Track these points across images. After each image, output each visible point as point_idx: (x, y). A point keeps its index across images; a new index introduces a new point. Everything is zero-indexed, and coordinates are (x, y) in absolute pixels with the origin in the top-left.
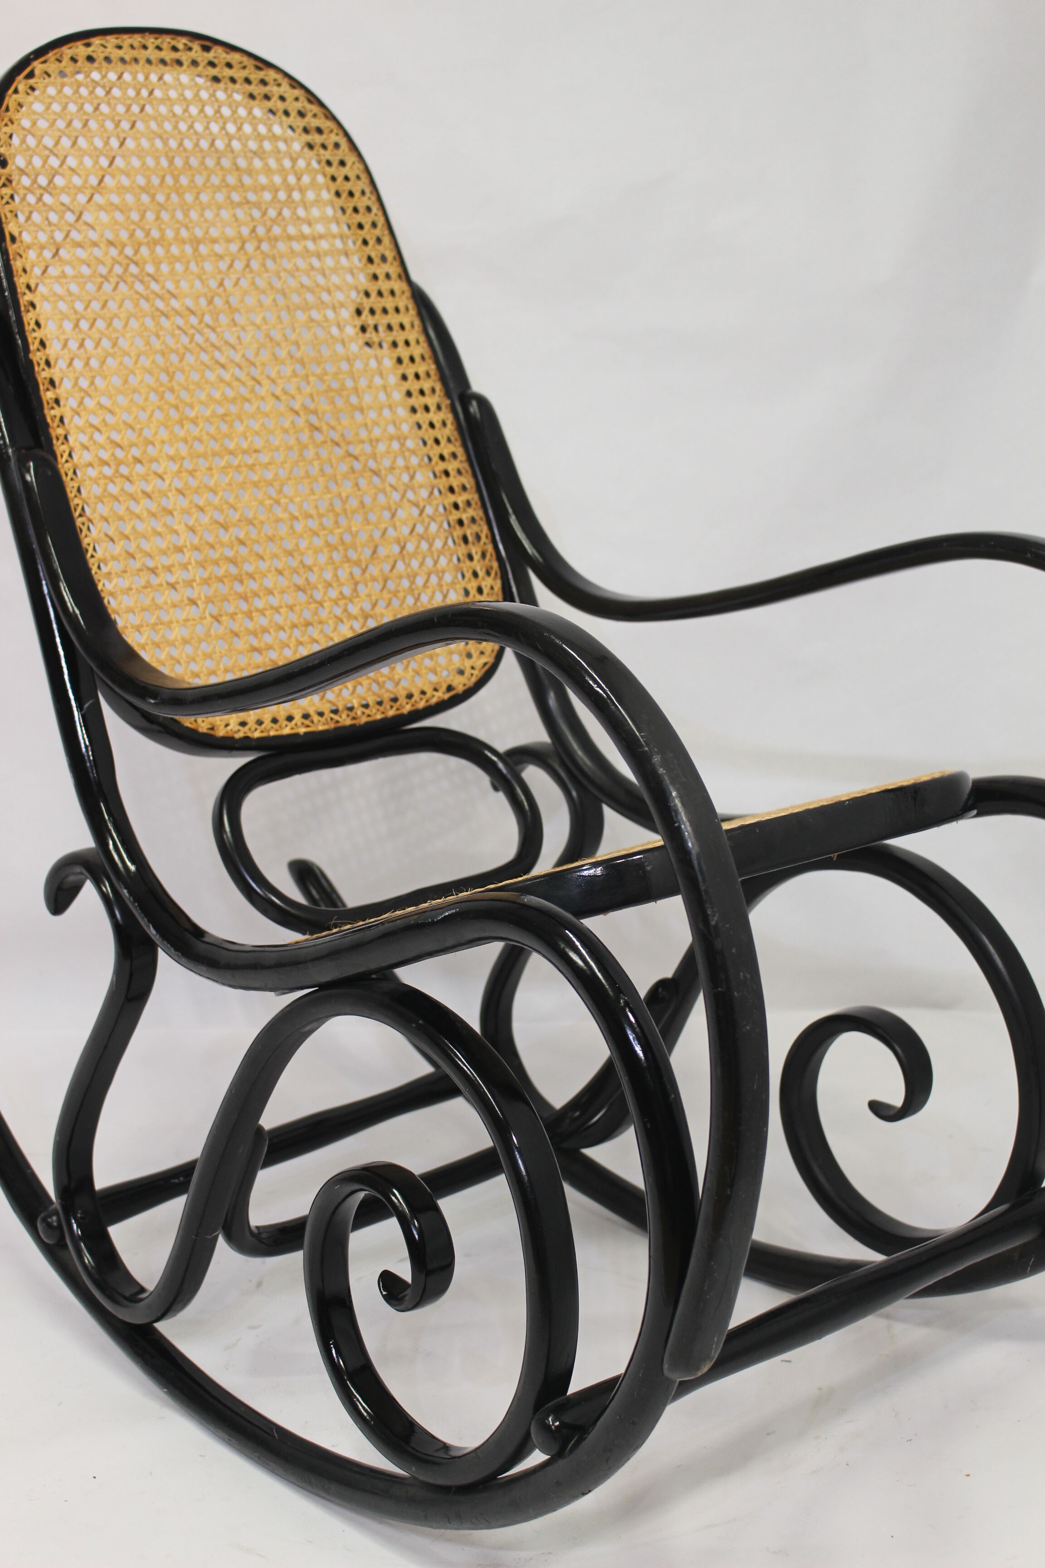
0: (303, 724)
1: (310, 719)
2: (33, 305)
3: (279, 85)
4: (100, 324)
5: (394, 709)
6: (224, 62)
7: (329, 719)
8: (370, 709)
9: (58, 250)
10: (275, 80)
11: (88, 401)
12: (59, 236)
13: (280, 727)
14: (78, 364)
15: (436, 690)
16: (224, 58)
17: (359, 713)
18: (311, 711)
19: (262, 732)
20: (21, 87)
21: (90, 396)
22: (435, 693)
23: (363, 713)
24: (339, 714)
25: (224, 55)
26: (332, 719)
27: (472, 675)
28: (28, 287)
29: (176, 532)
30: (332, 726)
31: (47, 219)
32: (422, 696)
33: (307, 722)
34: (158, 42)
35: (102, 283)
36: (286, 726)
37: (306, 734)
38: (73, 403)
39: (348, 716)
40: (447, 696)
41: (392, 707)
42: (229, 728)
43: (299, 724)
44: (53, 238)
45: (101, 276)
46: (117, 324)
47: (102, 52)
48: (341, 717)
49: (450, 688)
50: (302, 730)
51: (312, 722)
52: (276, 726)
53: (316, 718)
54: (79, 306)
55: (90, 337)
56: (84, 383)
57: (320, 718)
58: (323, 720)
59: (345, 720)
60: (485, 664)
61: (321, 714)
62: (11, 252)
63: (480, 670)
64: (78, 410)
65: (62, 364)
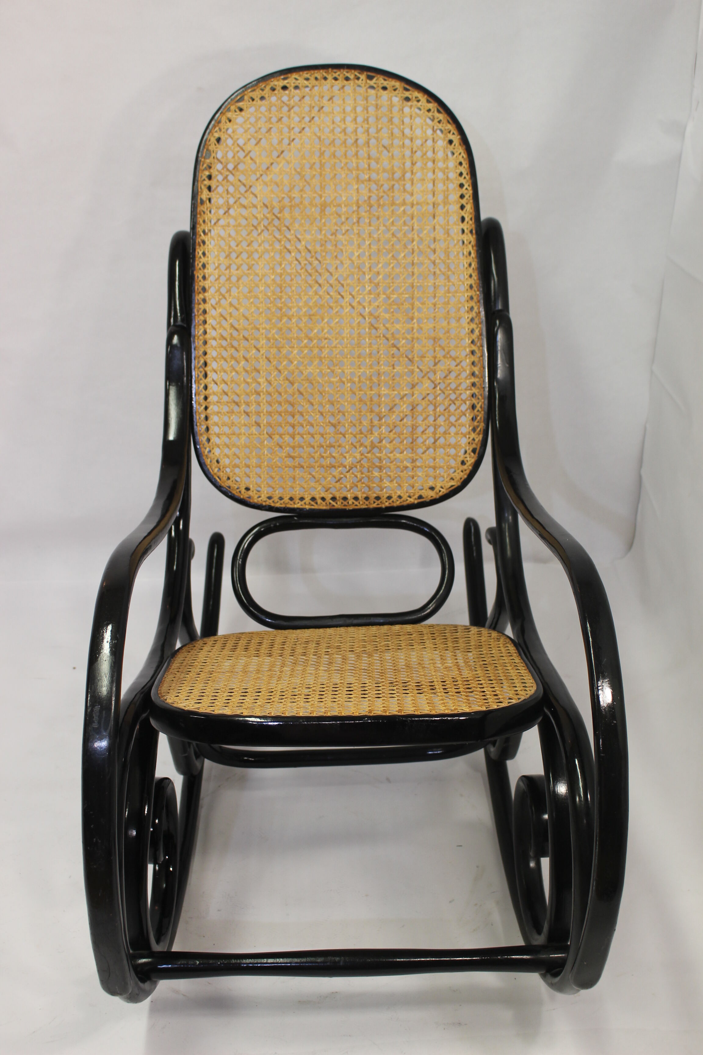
0: (310, 503)
1: (315, 501)
2: (204, 242)
3: (418, 101)
4: (244, 256)
5: (376, 504)
6: (381, 86)
7: (328, 503)
8: (358, 501)
9: (229, 209)
10: (416, 98)
11: (223, 301)
12: (231, 201)
13: (294, 503)
14: (223, 279)
15: (410, 497)
16: (382, 84)
17: (350, 503)
18: (317, 497)
19: (281, 504)
20: (233, 108)
21: (225, 298)
22: (408, 499)
23: (353, 503)
24: (336, 501)
25: (383, 81)
26: (330, 503)
27: (440, 491)
28: (204, 232)
29: (259, 383)
30: (328, 508)
31: (227, 190)
32: (398, 499)
33: (313, 503)
34: (336, 75)
35: (252, 230)
36: (298, 503)
37: (310, 509)
38: (213, 302)
39: (342, 503)
40: (416, 502)
41: (374, 502)
42: (260, 499)
43: (307, 503)
44: (228, 202)
45: (253, 226)
46: (256, 256)
47: (294, 83)
48: (337, 503)
49: (420, 497)
50: (307, 507)
51: (317, 503)
52: (292, 502)
53: (319, 501)
54: (233, 244)
55: (235, 263)
56: (223, 290)
57: (322, 502)
58: (324, 503)
59: (338, 505)
60: (452, 486)
61: (323, 499)
62: (199, 209)
63: (447, 489)
64: (216, 306)
65: (212, 279)
